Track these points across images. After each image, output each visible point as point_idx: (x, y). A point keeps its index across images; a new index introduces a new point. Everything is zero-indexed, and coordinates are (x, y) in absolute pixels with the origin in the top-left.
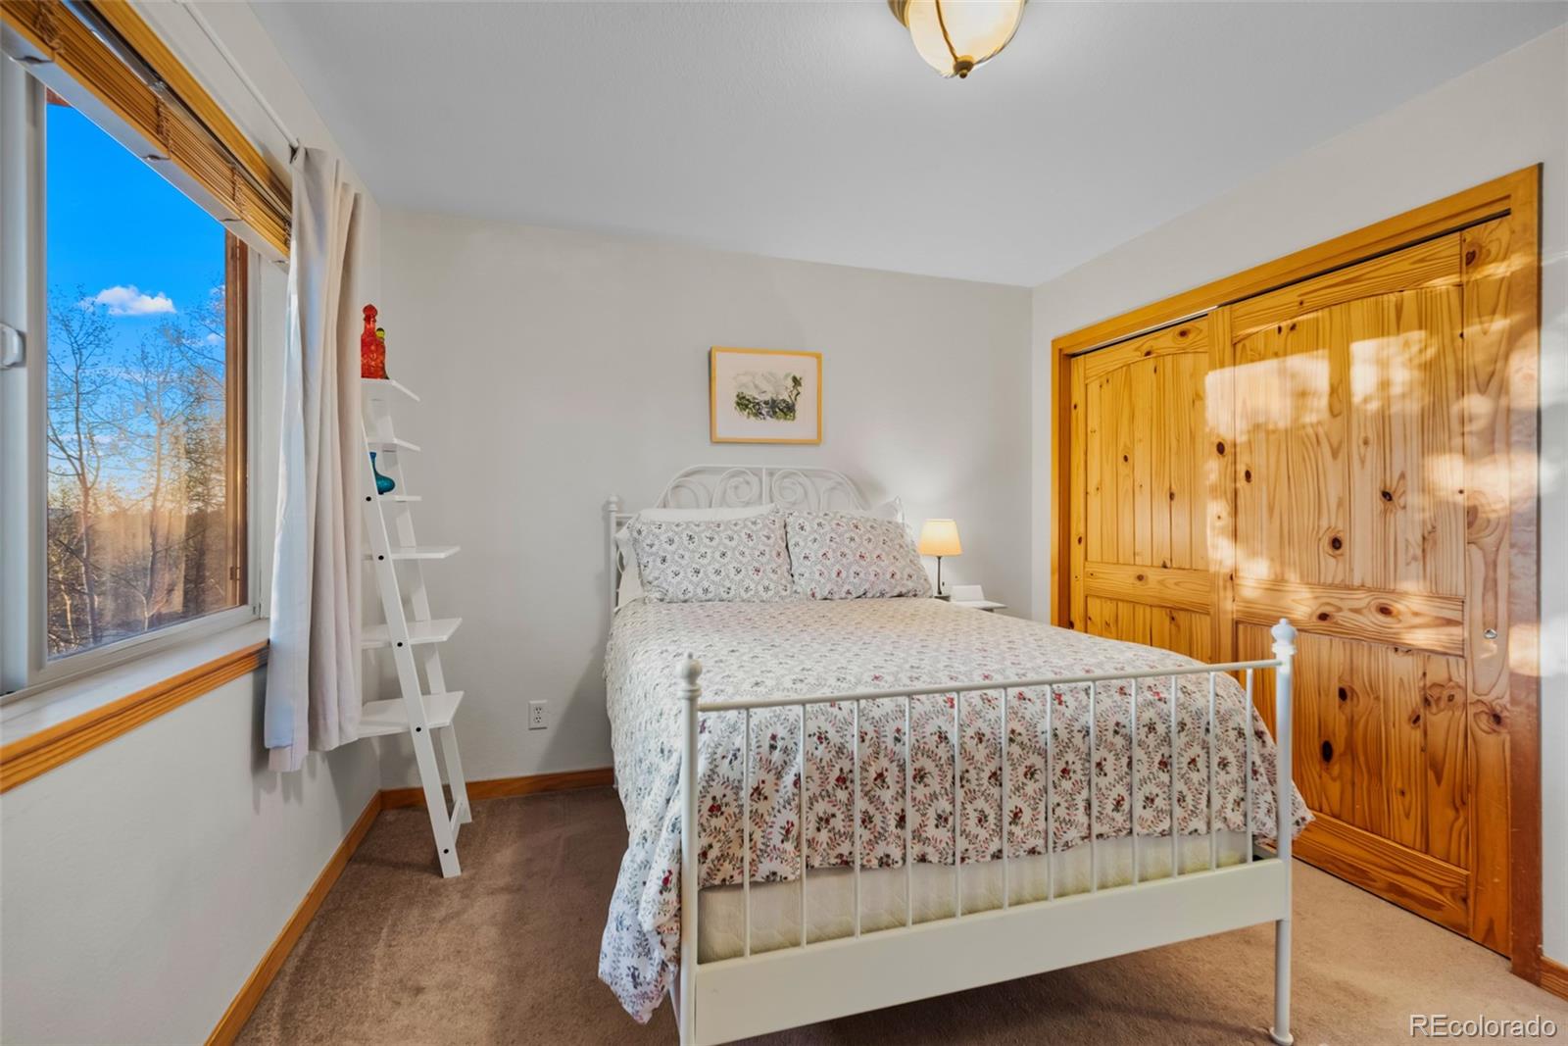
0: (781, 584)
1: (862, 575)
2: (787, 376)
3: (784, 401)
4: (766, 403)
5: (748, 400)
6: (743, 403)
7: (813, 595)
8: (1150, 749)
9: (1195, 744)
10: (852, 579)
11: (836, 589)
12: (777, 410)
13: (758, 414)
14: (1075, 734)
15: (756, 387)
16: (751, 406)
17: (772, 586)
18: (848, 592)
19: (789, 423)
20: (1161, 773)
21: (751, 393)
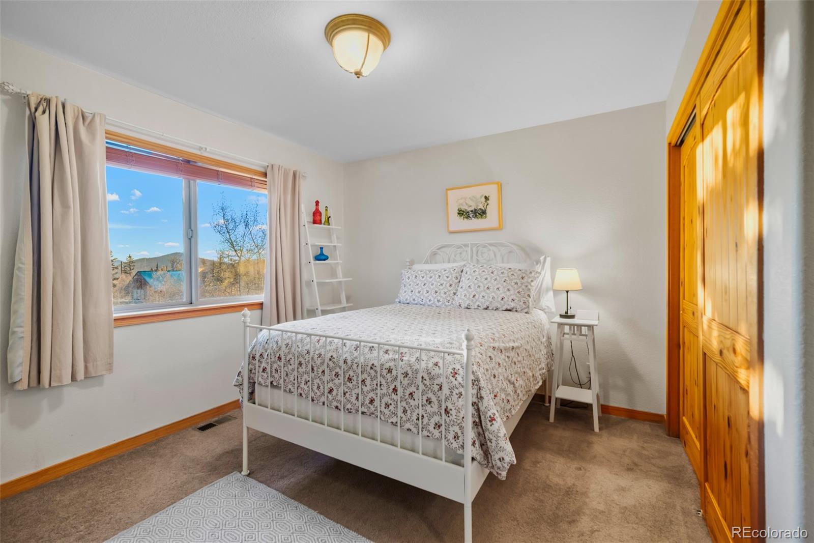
0: (447, 299)
1: (486, 297)
2: (481, 197)
3: (481, 209)
4: (472, 211)
5: (463, 211)
6: (461, 213)
7: (460, 305)
8: (388, 381)
9: (413, 386)
10: (480, 300)
11: (471, 303)
12: (477, 214)
13: (468, 217)
14: (354, 364)
15: (467, 204)
16: (465, 214)
17: (441, 300)
18: (478, 306)
19: (483, 220)
20: (393, 394)
21: (464, 208)
